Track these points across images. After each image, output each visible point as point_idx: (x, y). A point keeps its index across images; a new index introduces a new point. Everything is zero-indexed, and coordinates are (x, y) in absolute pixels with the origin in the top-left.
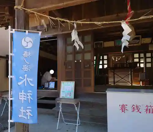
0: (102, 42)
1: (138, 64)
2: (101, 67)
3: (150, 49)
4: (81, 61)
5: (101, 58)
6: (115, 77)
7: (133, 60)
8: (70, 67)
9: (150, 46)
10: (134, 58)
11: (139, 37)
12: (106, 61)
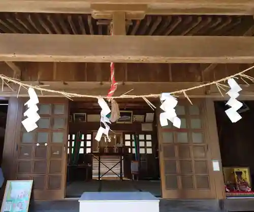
0: (85, 114)
1: (130, 149)
2: (81, 151)
3: (143, 129)
4: (46, 144)
5: (83, 138)
6: (101, 166)
7: (124, 143)
8: (26, 154)
9: (142, 125)
10: (124, 141)
11: (131, 113)
12: (90, 142)
